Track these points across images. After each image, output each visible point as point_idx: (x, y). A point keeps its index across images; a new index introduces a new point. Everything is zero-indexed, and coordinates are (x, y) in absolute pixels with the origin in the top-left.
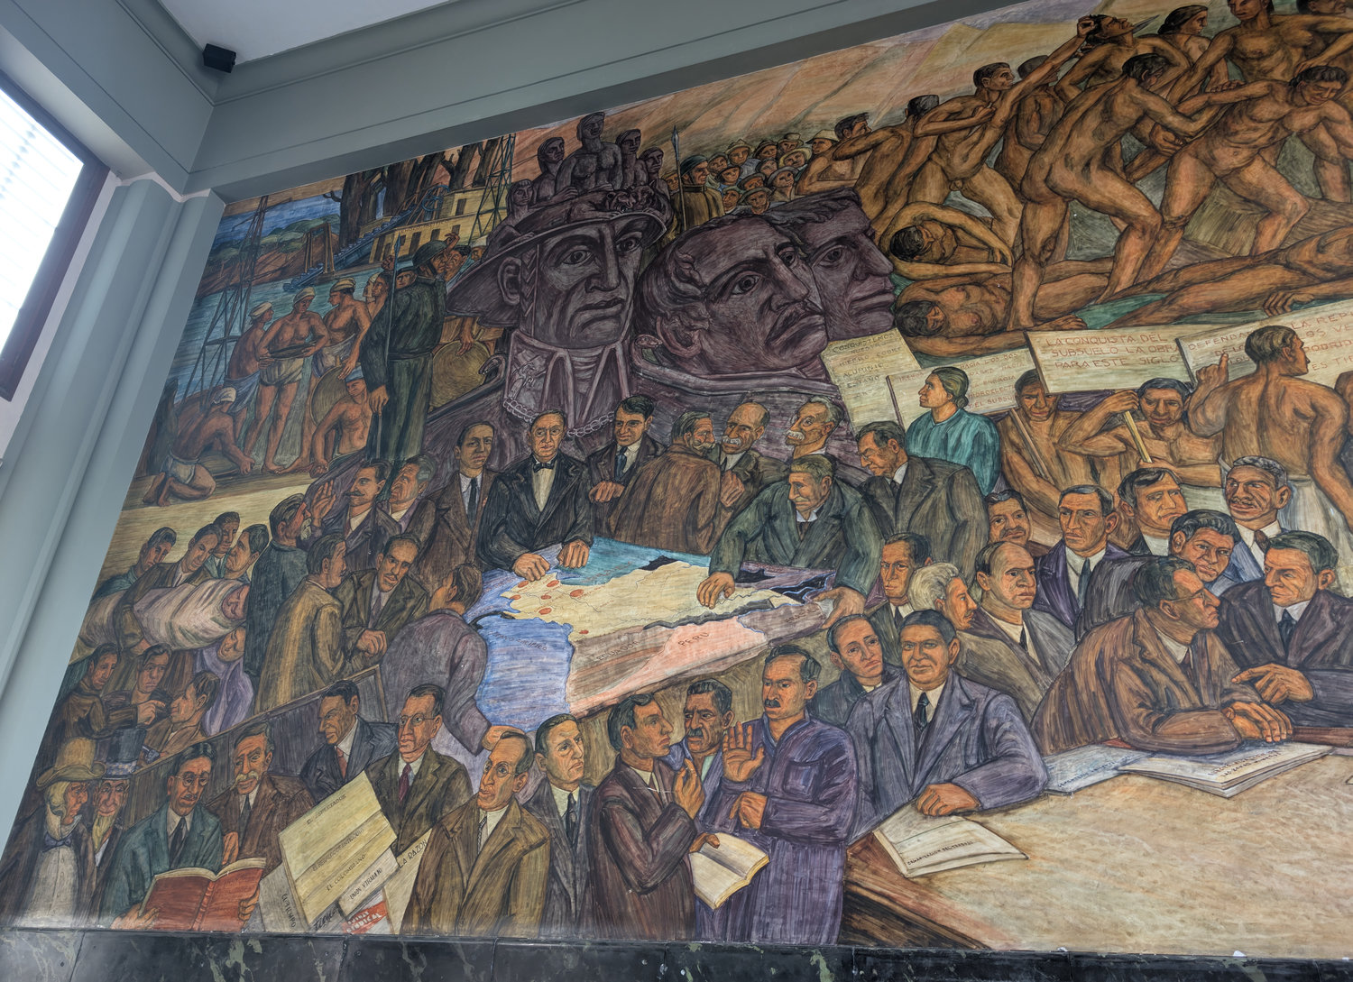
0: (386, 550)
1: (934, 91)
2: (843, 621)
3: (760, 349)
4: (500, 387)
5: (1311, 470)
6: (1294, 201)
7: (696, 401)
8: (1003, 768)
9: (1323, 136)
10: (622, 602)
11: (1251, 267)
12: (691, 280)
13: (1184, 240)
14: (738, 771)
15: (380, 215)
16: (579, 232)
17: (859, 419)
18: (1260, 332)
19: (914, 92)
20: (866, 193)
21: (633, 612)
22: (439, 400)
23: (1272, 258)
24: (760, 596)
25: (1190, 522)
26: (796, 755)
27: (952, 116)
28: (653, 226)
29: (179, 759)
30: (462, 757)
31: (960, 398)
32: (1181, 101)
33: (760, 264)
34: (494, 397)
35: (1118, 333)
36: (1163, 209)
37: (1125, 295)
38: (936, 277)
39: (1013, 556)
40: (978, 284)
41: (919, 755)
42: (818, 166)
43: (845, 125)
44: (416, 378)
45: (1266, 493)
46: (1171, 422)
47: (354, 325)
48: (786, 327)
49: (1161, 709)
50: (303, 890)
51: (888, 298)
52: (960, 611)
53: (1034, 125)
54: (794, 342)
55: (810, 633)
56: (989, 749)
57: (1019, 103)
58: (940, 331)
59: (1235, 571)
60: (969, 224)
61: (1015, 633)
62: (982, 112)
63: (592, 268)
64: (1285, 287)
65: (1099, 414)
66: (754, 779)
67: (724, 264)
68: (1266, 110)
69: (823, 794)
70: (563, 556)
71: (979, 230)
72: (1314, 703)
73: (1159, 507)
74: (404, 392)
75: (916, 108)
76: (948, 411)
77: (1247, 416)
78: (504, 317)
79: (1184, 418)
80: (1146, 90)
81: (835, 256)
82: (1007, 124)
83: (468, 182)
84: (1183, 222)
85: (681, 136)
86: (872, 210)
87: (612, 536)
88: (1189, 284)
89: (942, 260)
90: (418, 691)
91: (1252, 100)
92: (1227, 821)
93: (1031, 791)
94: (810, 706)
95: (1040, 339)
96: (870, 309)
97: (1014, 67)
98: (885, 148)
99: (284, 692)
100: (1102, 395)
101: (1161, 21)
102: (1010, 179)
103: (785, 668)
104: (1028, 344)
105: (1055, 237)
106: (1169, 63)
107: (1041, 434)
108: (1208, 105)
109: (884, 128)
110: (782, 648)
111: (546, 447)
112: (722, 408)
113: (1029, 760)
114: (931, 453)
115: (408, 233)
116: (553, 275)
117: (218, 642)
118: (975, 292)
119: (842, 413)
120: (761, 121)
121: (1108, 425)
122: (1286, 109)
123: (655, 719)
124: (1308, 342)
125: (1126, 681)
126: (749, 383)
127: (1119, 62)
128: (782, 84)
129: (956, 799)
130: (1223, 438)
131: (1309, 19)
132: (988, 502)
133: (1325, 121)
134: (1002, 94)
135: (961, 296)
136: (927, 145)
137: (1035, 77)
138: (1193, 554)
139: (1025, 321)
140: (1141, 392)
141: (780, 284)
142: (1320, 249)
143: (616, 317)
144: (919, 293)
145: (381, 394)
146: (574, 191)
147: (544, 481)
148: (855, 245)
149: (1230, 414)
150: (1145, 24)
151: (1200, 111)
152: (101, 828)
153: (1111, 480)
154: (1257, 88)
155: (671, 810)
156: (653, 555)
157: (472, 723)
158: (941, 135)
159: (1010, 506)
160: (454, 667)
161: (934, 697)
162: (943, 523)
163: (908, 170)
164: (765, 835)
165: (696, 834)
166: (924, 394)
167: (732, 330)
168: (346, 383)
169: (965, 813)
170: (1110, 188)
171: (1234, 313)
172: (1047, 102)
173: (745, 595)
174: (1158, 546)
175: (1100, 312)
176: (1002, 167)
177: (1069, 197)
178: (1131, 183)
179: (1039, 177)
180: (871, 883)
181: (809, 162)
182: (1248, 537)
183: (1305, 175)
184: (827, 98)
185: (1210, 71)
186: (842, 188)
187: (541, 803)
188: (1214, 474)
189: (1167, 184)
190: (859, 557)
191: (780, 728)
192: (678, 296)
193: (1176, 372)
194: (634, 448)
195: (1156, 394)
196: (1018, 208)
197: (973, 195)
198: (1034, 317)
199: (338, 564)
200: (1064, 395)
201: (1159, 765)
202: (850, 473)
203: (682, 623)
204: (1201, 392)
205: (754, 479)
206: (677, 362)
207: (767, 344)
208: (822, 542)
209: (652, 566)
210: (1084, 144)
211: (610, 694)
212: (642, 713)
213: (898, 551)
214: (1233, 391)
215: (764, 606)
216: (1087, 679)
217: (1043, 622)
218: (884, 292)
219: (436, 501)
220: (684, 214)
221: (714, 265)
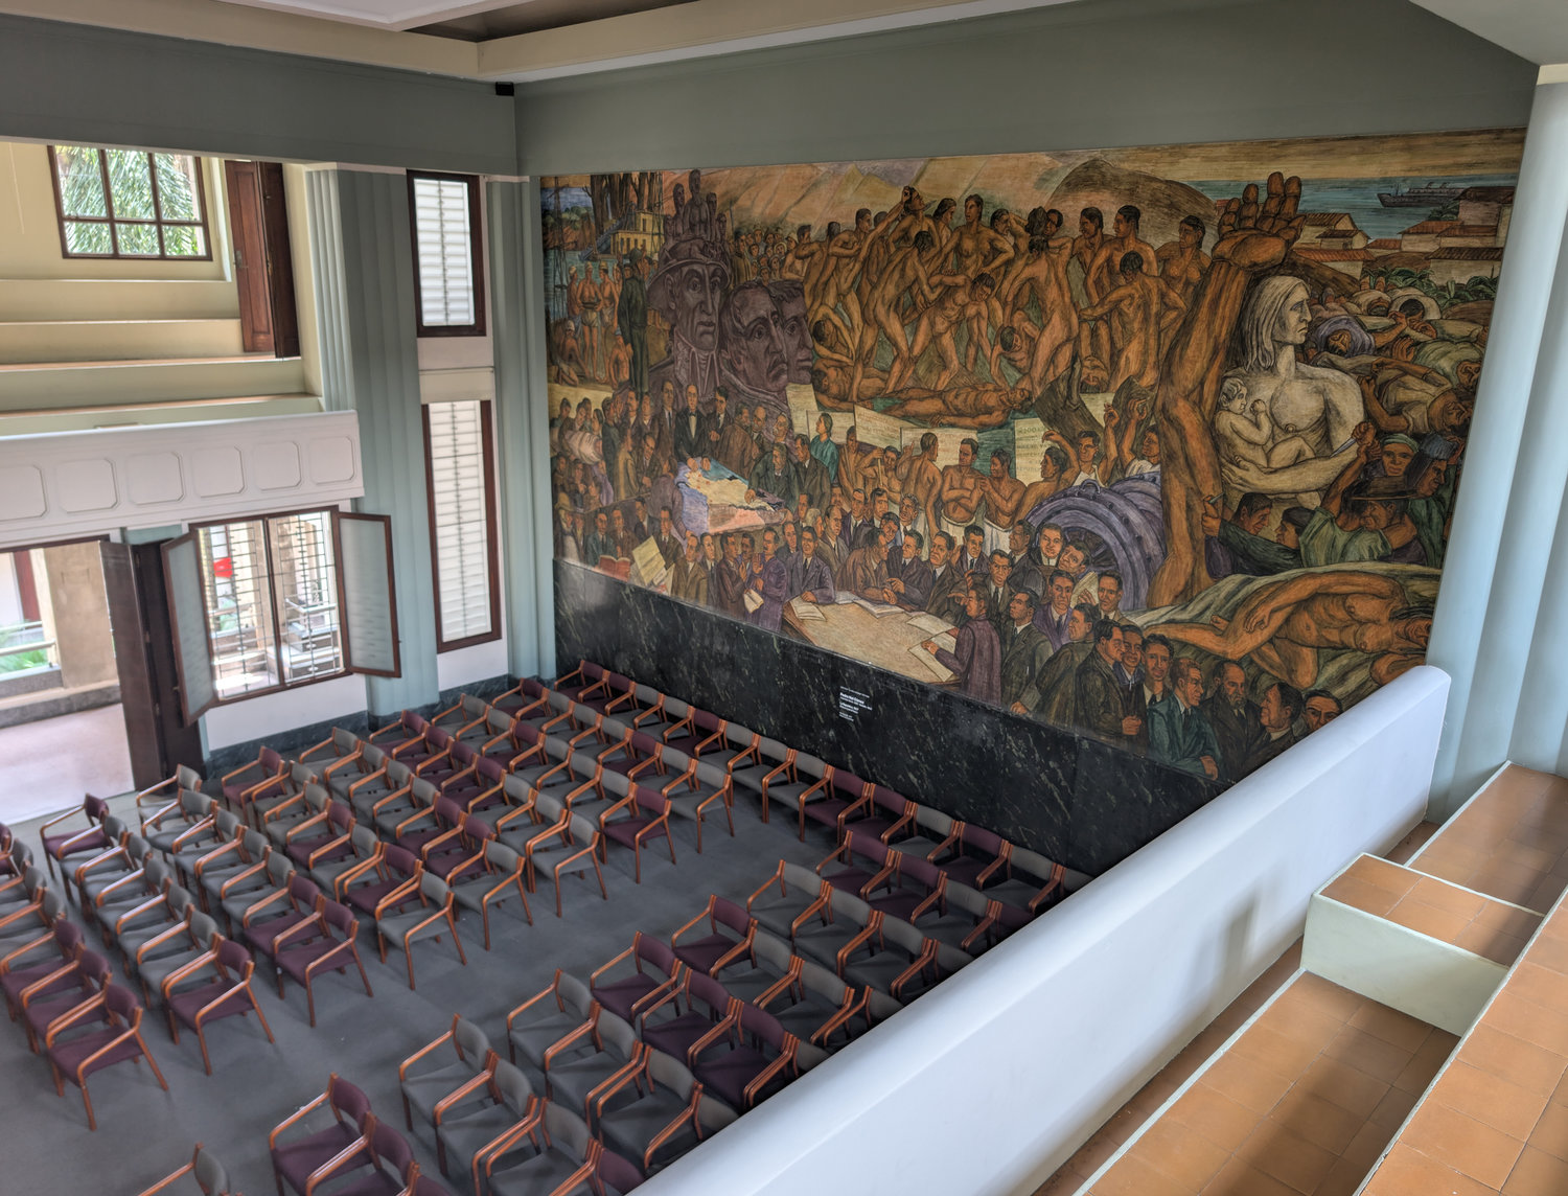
0: (645, 438)
1: (840, 221)
2: (786, 523)
3: (764, 376)
4: (672, 362)
5: (926, 507)
6: (955, 364)
7: (742, 397)
8: (824, 591)
9: (975, 325)
10: (722, 492)
11: (932, 397)
12: (739, 322)
13: (914, 372)
14: (757, 570)
15: (610, 217)
16: (696, 267)
17: (797, 430)
18: (927, 434)
19: (832, 217)
20: (807, 288)
21: (725, 497)
22: (653, 360)
23: (939, 395)
24: (764, 504)
25: (888, 516)
26: (772, 569)
27: (845, 245)
28: (724, 277)
29: (596, 513)
30: (680, 540)
31: (829, 431)
32: (931, 275)
33: (764, 321)
34: (671, 367)
35: (884, 417)
36: (910, 349)
37: (889, 397)
38: (828, 358)
39: (836, 513)
40: (842, 369)
41: (804, 579)
42: (790, 259)
43: (803, 230)
44: (642, 343)
45: (910, 511)
46: (890, 470)
47: (611, 298)
48: (774, 367)
49: (867, 584)
50: (642, 573)
51: (809, 364)
52: (819, 529)
53: (875, 267)
54: (776, 377)
55: (777, 524)
56: (822, 585)
57: (872, 245)
58: (825, 392)
59: (895, 540)
60: (843, 328)
61: (833, 543)
62: (856, 247)
63: (701, 297)
64: (940, 413)
65: (870, 457)
66: (761, 574)
67: (752, 317)
68: (961, 297)
69: (778, 585)
70: (702, 462)
71: (846, 333)
72: (904, 595)
73: (881, 508)
74: (638, 350)
75: (832, 230)
76: (824, 438)
77: (913, 476)
78: (671, 316)
79: (895, 470)
80: (920, 261)
81: (793, 328)
82: (865, 260)
83: (645, 206)
84: (915, 361)
85: (733, 208)
86: (808, 302)
87: (717, 460)
88: (911, 399)
89: (830, 348)
90: (664, 508)
91: (957, 287)
92: (876, 625)
93: (830, 601)
94: (776, 553)
95: (860, 410)
96: (803, 368)
97: (873, 216)
98: (817, 257)
99: (623, 496)
100: (874, 447)
101: (936, 206)
102: (861, 302)
103: (770, 536)
104: (853, 412)
105: (871, 350)
106: (932, 244)
107: (852, 459)
108: (941, 283)
109: (817, 241)
110: (769, 528)
111: (692, 404)
112: (753, 405)
113: (831, 591)
114: (817, 457)
115: (625, 237)
116: (687, 294)
117: (597, 464)
118: (840, 373)
119: (791, 426)
120: (767, 211)
121: (873, 464)
122: (967, 300)
123: (733, 543)
124: (940, 446)
125: (860, 572)
126: (762, 395)
127: (914, 233)
128: (776, 183)
129: (812, 598)
130: (904, 482)
131: (992, 233)
132: (832, 487)
133: (979, 314)
134: (866, 235)
135: (835, 373)
136: (833, 261)
137: (881, 228)
138: (886, 530)
139: (855, 399)
140: (885, 451)
141: (772, 338)
142: (956, 397)
143: (712, 333)
144: (820, 365)
145: (629, 347)
146: (691, 235)
147: (693, 421)
148: (800, 324)
149: (909, 471)
150: (930, 204)
151: (936, 286)
152: (579, 532)
153: (869, 490)
154: (960, 279)
155: (739, 578)
156: (730, 474)
157: (681, 527)
158: (839, 257)
159: (837, 491)
160: (673, 502)
161: (809, 560)
162: (818, 491)
163: (824, 279)
164: (763, 594)
165: (745, 588)
166: (818, 425)
167: (755, 360)
168: (615, 335)
169: (814, 603)
170: (895, 326)
171: (921, 421)
172: (882, 250)
173: (758, 503)
174: (877, 523)
175: (879, 403)
176: (859, 292)
177: (881, 326)
178: (903, 326)
179: (871, 308)
180: (789, 618)
181: (786, 254)
182: (902, 528)
183: (962, 349)
184: (796, 204)
185: (947, 256)
186: (797, 281)
187: (703, 564)
188: (898, 498)
189: (915, 333)
190: (793, 497)
191: (768, 558)
192: (735, 331)
193: (897, 446)
194: (722, 416)
195: (890, 454)
196: (861, 324)
197: (846, 309)
198: (858, 397)
199: (630, 440)
200: (861, 443)
201: (862, 602)
202: (793, 457)
203: (741, 507)
204: (903, 458)
205: (762, 448)
206: (735, 371)
207: (769, 372)
208: (782, 486)
209: (731, 479)
210: (891, 291)
211: (720, 529)
212: (731, 539)
213: (804, 499)
214: (912, 461)
215: (764, 508)
216: (849, 568)
217: (841, 542)
218: (808, 360)
219: (657, 418)
220: (737, 272)
221: (748, 315)
